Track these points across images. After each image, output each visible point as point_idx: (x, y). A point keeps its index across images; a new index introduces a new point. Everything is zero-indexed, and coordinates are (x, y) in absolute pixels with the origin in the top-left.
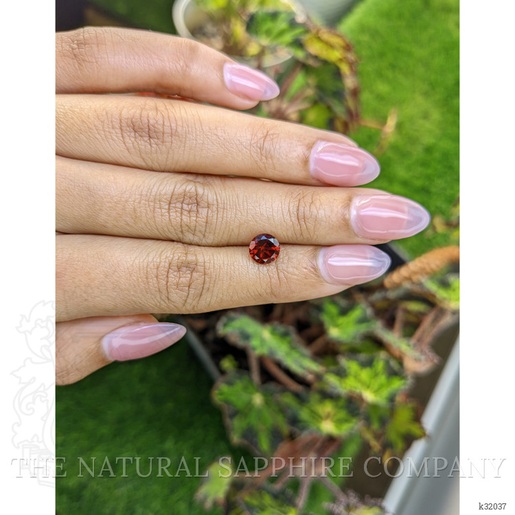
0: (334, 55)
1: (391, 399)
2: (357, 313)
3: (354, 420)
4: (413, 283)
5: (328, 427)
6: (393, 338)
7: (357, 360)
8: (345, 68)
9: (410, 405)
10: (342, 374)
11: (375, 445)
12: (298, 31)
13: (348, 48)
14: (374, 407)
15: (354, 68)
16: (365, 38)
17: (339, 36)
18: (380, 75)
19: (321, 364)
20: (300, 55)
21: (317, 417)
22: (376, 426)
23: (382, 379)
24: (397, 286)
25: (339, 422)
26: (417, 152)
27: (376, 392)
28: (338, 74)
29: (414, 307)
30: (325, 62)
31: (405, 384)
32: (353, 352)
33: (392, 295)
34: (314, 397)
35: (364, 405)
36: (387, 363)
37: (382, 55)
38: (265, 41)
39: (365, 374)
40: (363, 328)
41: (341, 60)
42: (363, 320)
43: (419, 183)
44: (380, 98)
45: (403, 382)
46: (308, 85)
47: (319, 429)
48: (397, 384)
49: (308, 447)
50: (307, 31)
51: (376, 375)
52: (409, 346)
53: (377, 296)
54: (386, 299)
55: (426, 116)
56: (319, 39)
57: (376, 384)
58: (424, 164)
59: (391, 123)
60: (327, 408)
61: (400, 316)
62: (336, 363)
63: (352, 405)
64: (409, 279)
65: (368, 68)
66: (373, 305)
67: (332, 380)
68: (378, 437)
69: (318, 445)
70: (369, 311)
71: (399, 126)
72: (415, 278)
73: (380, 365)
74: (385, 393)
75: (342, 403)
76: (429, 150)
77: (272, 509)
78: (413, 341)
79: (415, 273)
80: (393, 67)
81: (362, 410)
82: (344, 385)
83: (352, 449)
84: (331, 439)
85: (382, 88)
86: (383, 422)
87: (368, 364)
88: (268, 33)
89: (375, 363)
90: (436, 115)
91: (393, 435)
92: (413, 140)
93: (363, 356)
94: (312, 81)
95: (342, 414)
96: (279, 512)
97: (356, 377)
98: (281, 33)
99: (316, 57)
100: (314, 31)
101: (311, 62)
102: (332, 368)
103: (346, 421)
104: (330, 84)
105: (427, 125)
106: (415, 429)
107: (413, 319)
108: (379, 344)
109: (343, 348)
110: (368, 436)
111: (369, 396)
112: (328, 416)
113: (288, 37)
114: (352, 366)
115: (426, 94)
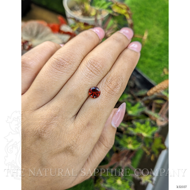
0: (123, 12)
1: (153, 135)
2: (138, 105)
3: (140, 144)
4: (158, 93)
5: (130, 147)
6: (152, 113)
7: (139, 122)
8: (127, 16)
9: (160, 138)
10: (134, 127)
11: (148, 153)
12: (109, 4)
13: (128, 9)
14: (147, 138)
15: (131, 16)
16: (134, 6)
17: (125, 5)
18: (140, 19)
19: (126, 124)
20: (111, 12)
21: (126, 143)
22: (148, 146)
23: (149, 128)
24: (152, 95)
25: (134, 145)
26: (156, 46)
27: (147, 133)
28: (125, 18)
29: (159, 102)
30: (120, 15)
31: (157, 129)
32: (138, 119)
33: (150, 98)
34: (124, 137)
35: (143, 138)
36: (150, 122)
37: (140, 12)
38: (98, 8)
39: (142, 127)
40: (141, 110)
41: (126, 13)
42: (140, 107)
43: (157, 58)
44: (141, 28)
45: (157, 128)
46: (114, 23)
47: (127, 148)
48: (155, 130)
49: (123, 155)
50: (113, 3)
51: (147, 127)
52: (158, 116)
53: (145, 99)
54: (148, 100)
55: (158, 33)
56: (117, 6)
57: (147, 130)
58: (159, 50)
59: (146, 35)
60: (130, 140)
61: (154, 106)
62: (132, 123)
63: (139, 138)
64: (156, 92)
65: (136, 17)
66: (144, 102)
67: (131, 129)
68: (149, 150)
69: (127, 154)
70: (142, 104)
71: (149, 37)
72: (158, 91)
73: (148, 123)
74: (151, 133)
75: (135, 138)
76: (160, 45)
77: (112, 178)
78: (159, 114)
79: (158, 89)
80: (145, 16)
81: (142, 140)
82: (135, 131)
83: (139, 156)
84: (132, 151)
85: (141, 24)
86: (150, 144)
87: (143, 123)
88: (99, 5)
89: (146, 122)
90: (162, 32)
91: (154, 149)
92: (154, 42)
93: (141, 120)
94: (116, 22)
95: (135, 142)
96: (114, 179)
97: (139, 128)
98: (103, 5)
99: (116, 13)
100: (115, 3)
101: (115, 14)
102: (130, 125)
103: (137, 144)
104: (123, 22)
105: (159, 36)
106: (162, 146)
107: (158, 106)
108: (147, 116)
109: (134, 118)
110: (145, 150)
111: (145, 134)
112: (130, 143)
113: (106, 6)
114: (137, 124)
115: (157, 25)
